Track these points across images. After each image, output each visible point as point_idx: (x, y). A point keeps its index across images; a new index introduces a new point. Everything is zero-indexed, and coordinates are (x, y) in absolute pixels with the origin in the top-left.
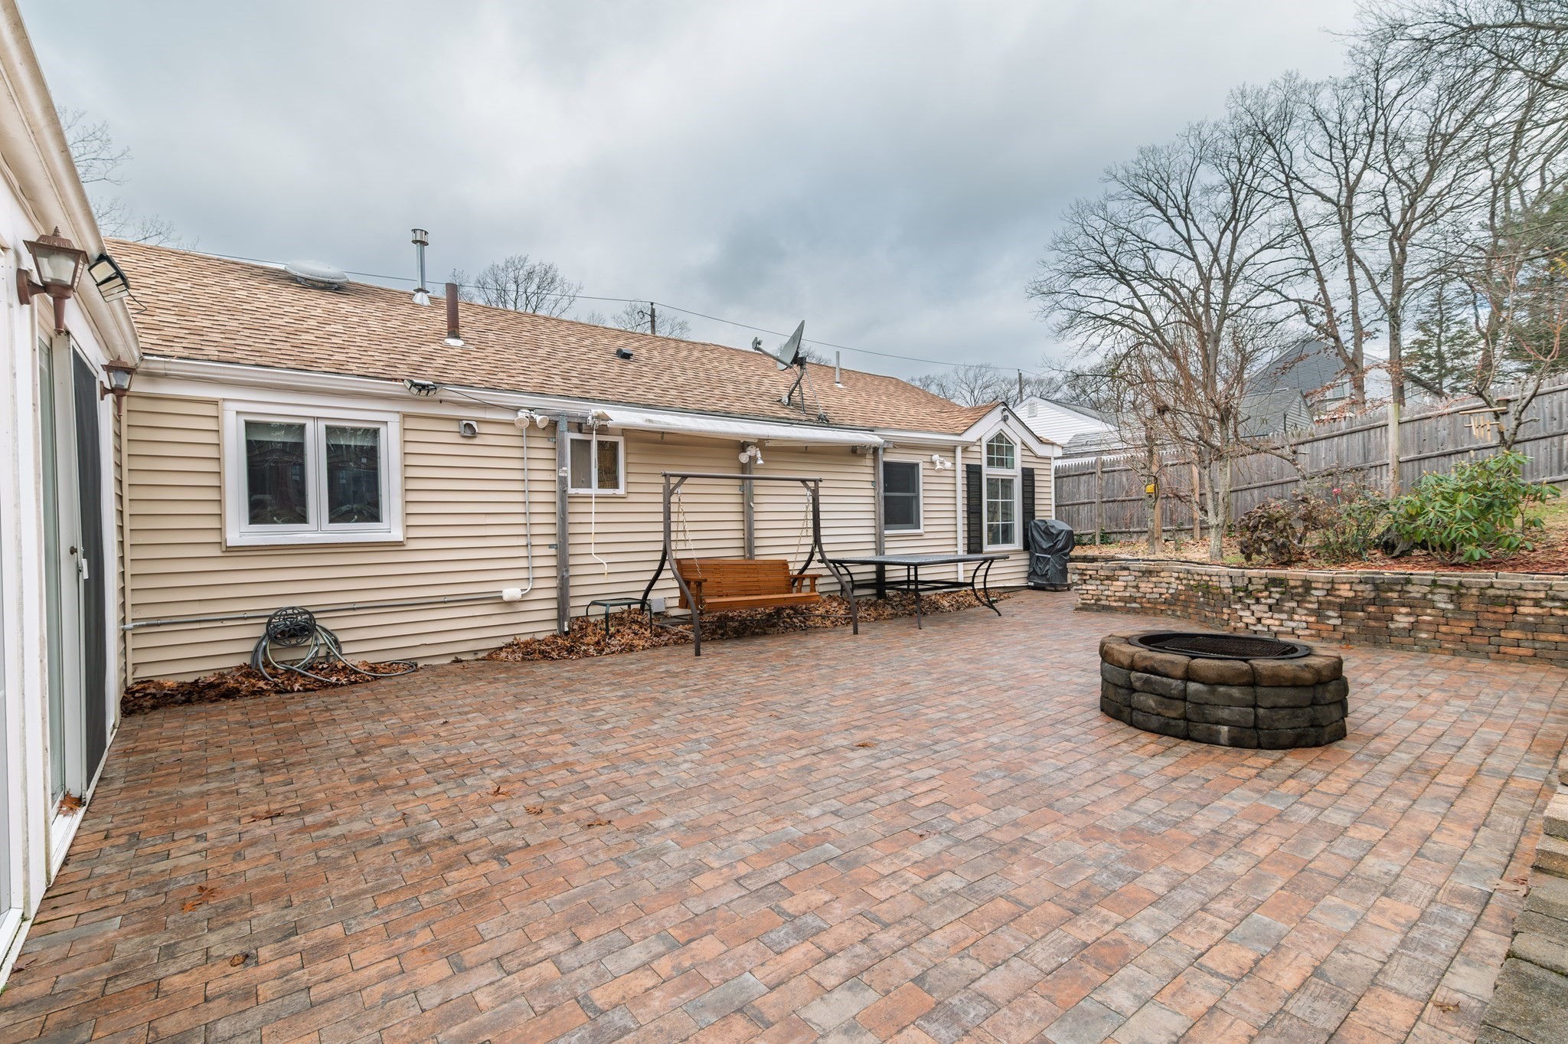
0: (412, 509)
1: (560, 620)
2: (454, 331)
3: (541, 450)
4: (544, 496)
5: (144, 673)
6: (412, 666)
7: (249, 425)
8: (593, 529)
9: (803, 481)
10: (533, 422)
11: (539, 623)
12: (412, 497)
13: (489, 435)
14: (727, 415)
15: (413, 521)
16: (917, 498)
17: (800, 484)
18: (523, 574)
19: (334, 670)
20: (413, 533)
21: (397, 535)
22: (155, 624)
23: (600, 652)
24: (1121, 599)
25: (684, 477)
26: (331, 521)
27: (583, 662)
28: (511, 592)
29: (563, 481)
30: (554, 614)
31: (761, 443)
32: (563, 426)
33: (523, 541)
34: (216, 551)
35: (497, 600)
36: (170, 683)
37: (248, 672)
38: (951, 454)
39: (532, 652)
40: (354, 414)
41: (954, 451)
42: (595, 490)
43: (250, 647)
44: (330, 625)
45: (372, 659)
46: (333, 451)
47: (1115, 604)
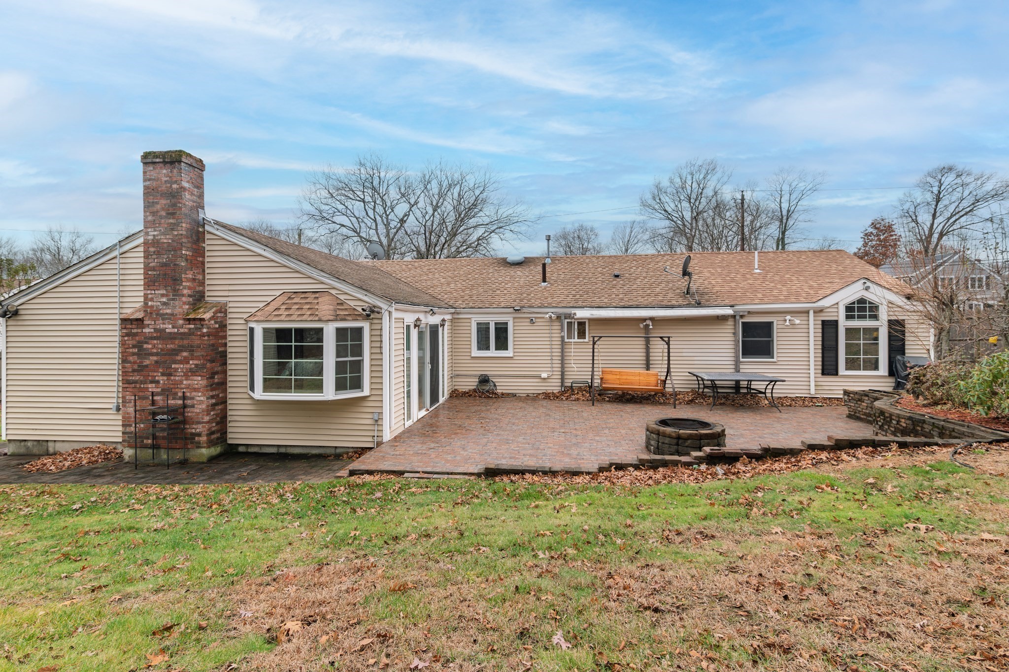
0: (516, 347)
1: (562, 386)
2: (544, 280)
3: (556, 326)
4: (557, 342)
5: (456, 388)
6: (514, 395)
7: (477, 323)
8: (572, 354)
9: (661, 338)
10: (551, 317)
11: (554, 386)
12: (516, 343)
13: (539, 323)
14: (637, 307)
15: (516, 350)
16: (773, 341)
17: (660, 339)
18: (550, 369)
19: (493, 393)
20: (516, 354)
21: (511, 355)
22: (458, 375)
23: (567, 399)
24: (865, 414)
25: (601, 337)
26: (496, 350)
27: (561, 402)
28: (544, 375)
29: (563, 337)
30: (560, 384)
31: (652, 319)
32: (563, 318)
33: (550, 358)
34: (469, 358)
35: (539, 377)
36: (460, 390)
37: (475, 391)
38: (806, 315)
39: (547, 396)
40: (501, 319)
41: (808, 312)
42: (576, 340)
43: (476, 384)
44: (494, 380)
45: (504, 392)
46: (496, 328)
47: (862, 417)
